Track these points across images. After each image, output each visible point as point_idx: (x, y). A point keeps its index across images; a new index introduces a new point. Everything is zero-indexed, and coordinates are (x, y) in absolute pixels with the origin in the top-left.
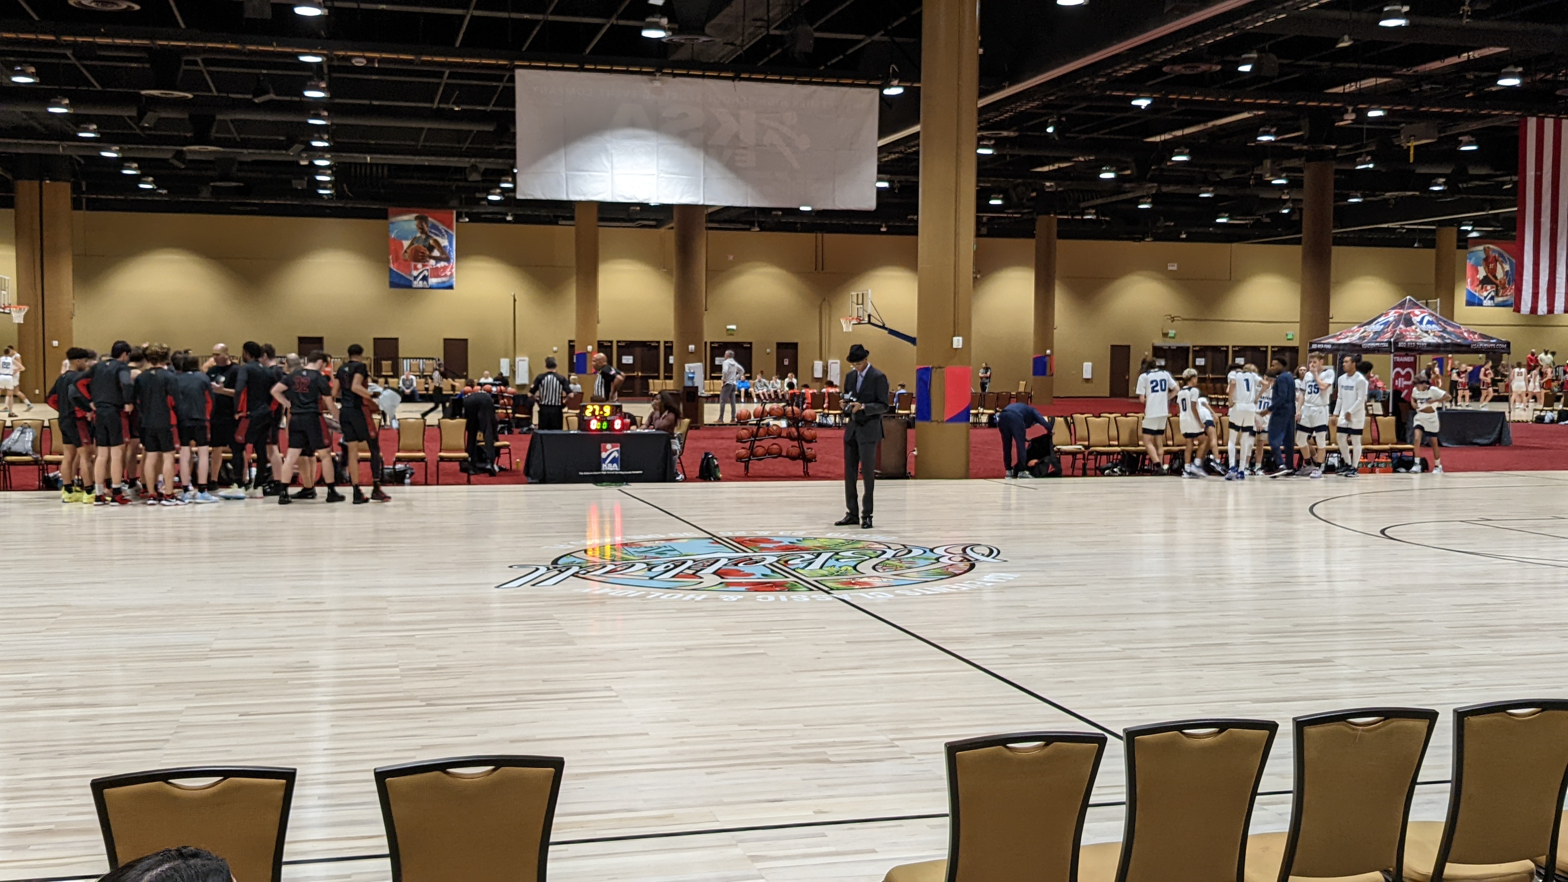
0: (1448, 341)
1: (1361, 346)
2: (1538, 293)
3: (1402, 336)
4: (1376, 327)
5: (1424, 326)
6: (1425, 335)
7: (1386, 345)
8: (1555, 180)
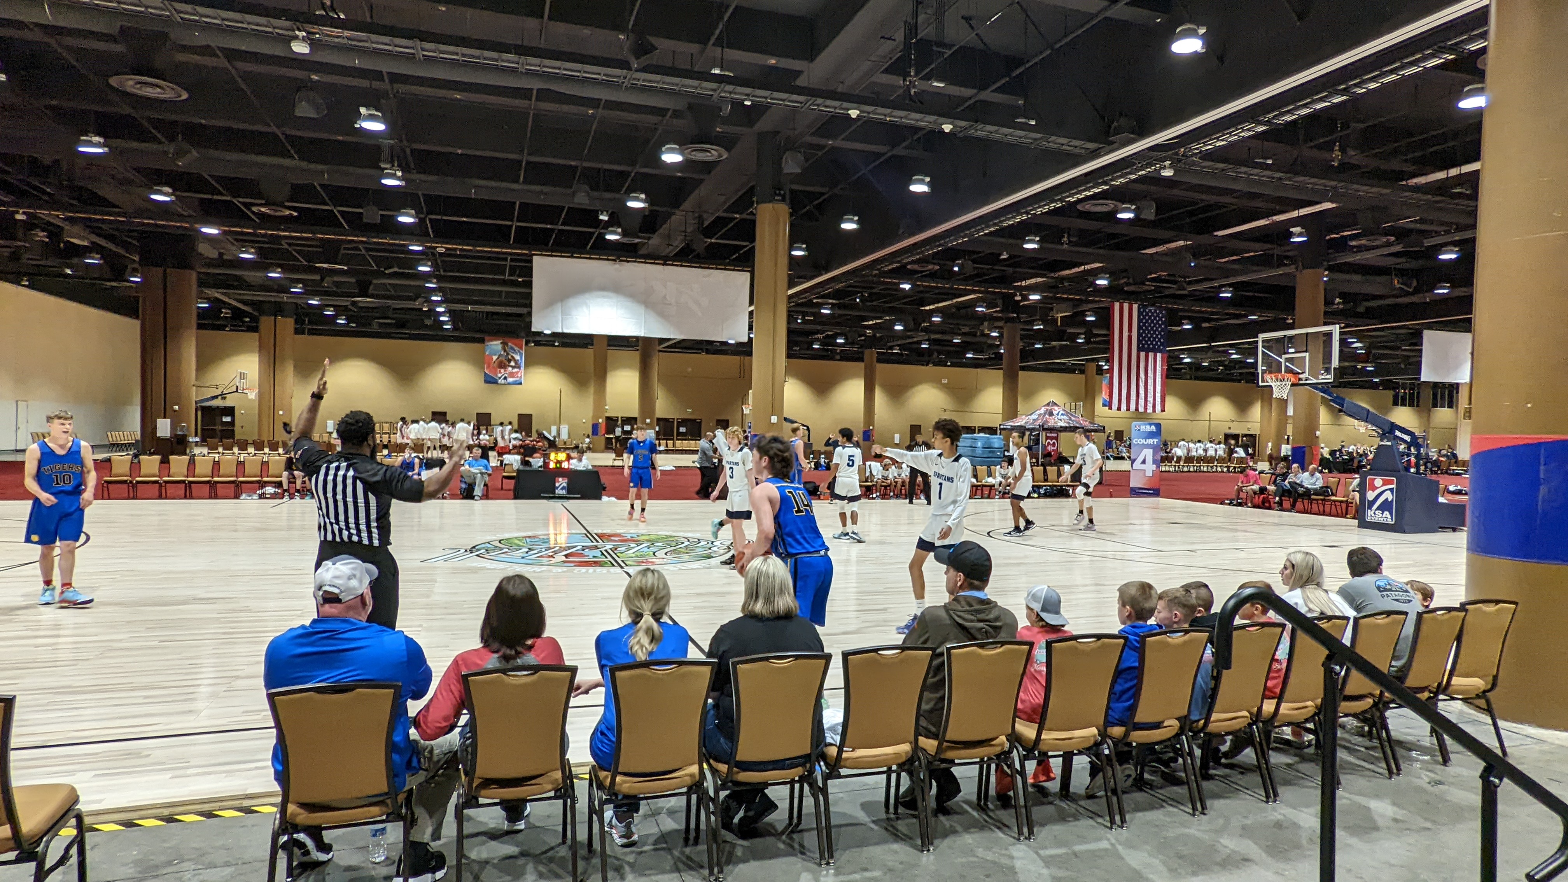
1: (1024, 427)
2: (1121, 400)
3: (1047, 422)
4: (1034, 417)
5: (1059, 417)
6: (1059, 421)
7: (1038, 427)
8: (1130, 338)
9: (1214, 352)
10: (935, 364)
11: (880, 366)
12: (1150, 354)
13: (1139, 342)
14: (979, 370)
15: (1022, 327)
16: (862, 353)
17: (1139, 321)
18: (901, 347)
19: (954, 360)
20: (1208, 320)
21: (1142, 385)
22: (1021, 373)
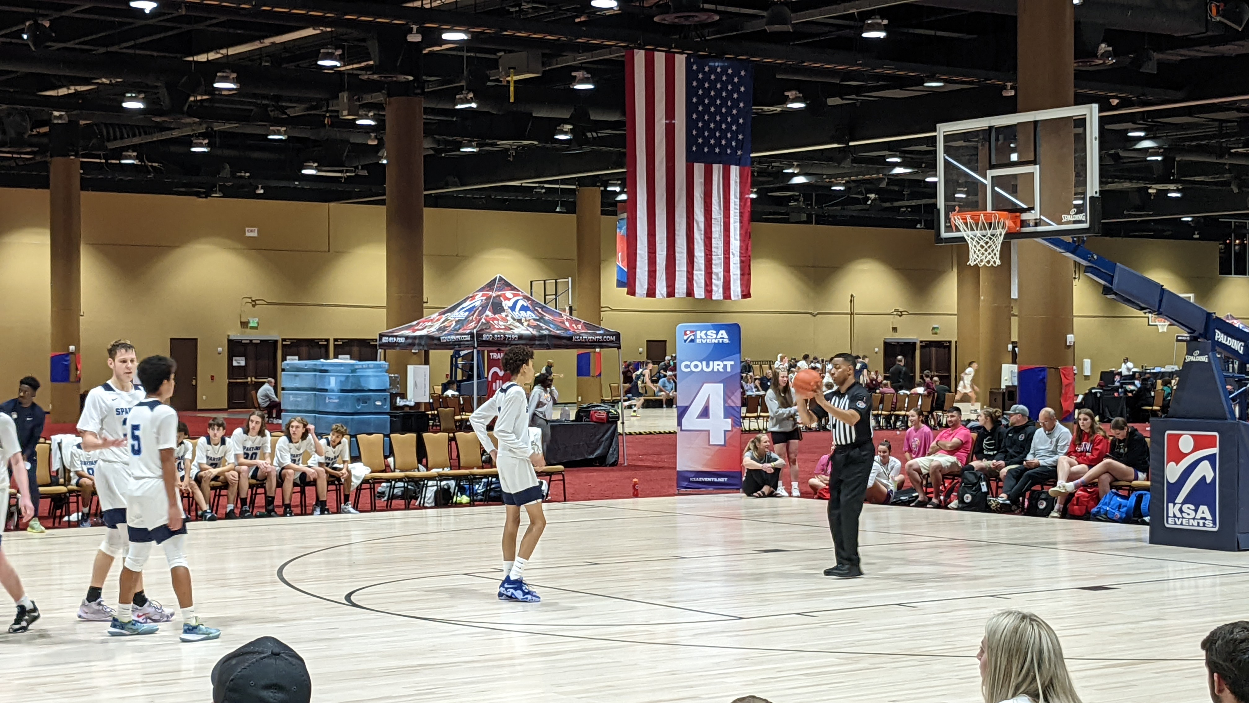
0: (545, 332)
1: (439, 339)
2: (655, 271)
3: (488, 325)
5: (516, 314)
6: (518, 324)
7: (468, 338)
8: (670, 130)
9: (854, 161)
10: (227, 193)
11: (88, 198)
12: (715, 167)
13: (690, 140)
14: (332, 204)
15: (426, 104)
16: (45, 166)
17: (690, 92)
18: (141, 151)
19: (274, 183)
20: (841, 91)
21: (699, 237)
22: (428, 213)
